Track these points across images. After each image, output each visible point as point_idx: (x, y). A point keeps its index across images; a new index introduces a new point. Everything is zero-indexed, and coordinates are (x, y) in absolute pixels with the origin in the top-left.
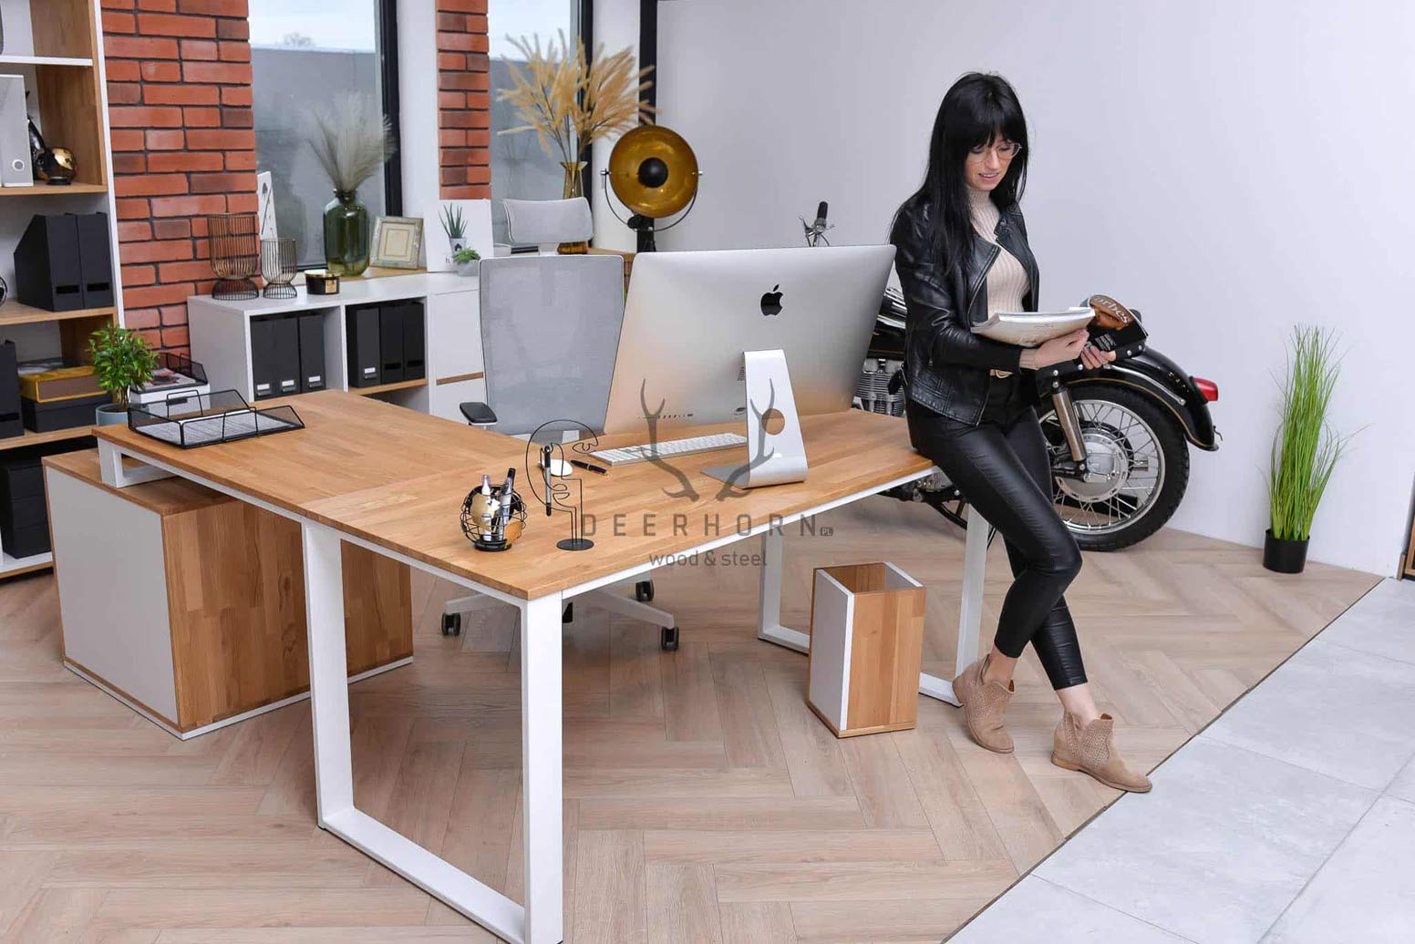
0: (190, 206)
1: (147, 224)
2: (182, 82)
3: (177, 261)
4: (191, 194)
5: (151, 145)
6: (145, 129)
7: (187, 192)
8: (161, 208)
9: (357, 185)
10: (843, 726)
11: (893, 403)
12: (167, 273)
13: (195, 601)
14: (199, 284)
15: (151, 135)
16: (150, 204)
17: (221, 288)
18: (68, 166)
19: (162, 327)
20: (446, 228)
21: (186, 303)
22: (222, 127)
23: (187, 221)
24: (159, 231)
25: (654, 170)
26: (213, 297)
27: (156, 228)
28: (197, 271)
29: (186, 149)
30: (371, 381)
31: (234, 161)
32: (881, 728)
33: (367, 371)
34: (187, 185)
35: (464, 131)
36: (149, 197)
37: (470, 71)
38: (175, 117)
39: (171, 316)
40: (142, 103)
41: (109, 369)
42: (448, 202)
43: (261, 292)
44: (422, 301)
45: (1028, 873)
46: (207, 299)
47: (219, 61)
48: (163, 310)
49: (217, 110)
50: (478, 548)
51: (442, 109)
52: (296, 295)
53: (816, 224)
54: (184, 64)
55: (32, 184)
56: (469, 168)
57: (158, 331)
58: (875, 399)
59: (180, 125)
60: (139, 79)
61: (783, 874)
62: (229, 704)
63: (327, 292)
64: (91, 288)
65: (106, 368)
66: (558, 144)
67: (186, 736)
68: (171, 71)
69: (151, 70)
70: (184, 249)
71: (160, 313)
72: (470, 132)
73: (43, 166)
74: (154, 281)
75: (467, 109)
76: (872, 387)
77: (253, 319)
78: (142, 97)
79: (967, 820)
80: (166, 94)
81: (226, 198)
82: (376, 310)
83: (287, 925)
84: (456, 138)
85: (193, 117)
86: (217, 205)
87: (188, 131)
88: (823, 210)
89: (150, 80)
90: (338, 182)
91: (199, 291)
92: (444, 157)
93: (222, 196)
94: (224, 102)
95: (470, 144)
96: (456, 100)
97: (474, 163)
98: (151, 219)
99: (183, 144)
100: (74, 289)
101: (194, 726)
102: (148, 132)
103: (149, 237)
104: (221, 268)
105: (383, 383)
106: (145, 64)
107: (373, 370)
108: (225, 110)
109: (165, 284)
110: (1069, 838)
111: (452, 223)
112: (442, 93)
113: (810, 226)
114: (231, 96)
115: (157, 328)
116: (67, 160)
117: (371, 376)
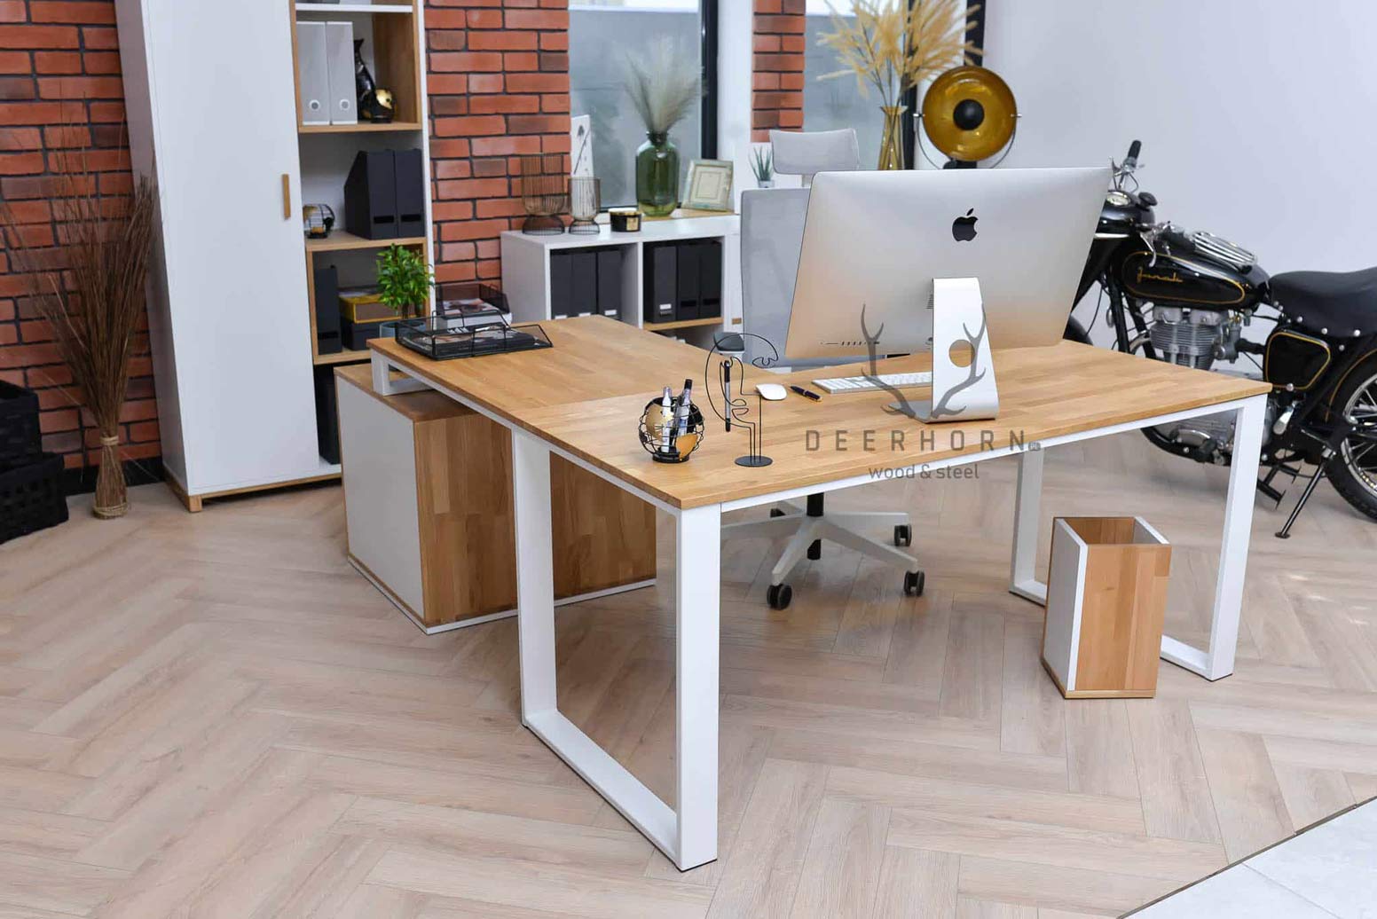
0: (508, 146)
1: (467, 163)
2: (504, 29)
3: (493, 198)
4: (508, 134)
5: (474, 89)
6: (468, 73)
7: (504, 132)
8: (481, 147)
9: (668, 127)
10: (1071, 686)
11: (1197, 358)
12: (484, 208)
13: (442, 505)
14: (513, 220)
15: (474, 79)
16: (470, 143)
17: (531, 224)
18: (388, 105)
19: (477, 259)
20: (754, 170)
21: (499, 238)
22: (540, 71)
23: (504, 160)
24: (478, 169)
25: (970, 111)
26: (524, 232)
27: (475, 167)
28: (509, 207)
29: (505, 92)
30: (666, 318)
31: (549, 103)
32: (1114, 693)
33: (663, 307)
34: (504, 126)
35: (777, 75)
36: (469, 137)
37: (787, 14)
38: (496, 61)
39: (486, 249)
40: (466, 49)
41: (388, 286)
42: (758, 145)
43: (567, 229)
44: (720, 241)
45: (1240, 862)
46: (517, 234)
47: (539, 8)
48: (478, 243)
49: (535, 55)
50: (655, 459)
51: (756, 53)
52: (599, 232)
53: (1126, 162)
54: (507, 12)
55: (356, 122)
56: (782, 112)
57: (473, 264)
58: (1177, 352)
59: (500, 69)
60: (464, 26)
61: (963, 826)
62: (472, 606)
63: (629, 228)
64: (405, 218)
65: (386, 285)
66: (877, 88)
67: (430, 631)
68: (494, 19)
69: (475, 17)
70: (500, 187)
71: (476, 246)
72: (783, 75)
73: (367, 106)
74: (470, 215)
75: (782, 52)
76: (1175, 339)
77: (553, 252)
78: (467, 44)
79: (1183, 796)
80: (489, 40)
81: (541, 138)
82: (674, 248)
83: (467, 808)
84: (770, 81)
85: (512, 62)
86: (532, 145)
87: (508, 75)
88: (1135, 149)
89: (474, 27)
90: (650, 126)
91: (513, 226)
92: (756, 101)
93: (537, 137)
94: (542, 47)
95: (783, 87)
96: (772, 43)
97: (787, 106)
98: (471, 158)
99: (502, 87)
100: (390, 219)
101: (438, 623)
102: (471, 76)
103: (468, 175)
104: (532, 205)
105: (678, 319)
106: (469, 12)
107: (668, 306)
108: (543, 54)
109: (482, 219)
110: (1300, 832)
111: (761, 166)
112: (757, 36)
113: (1118, 166)
114: (548, 42)
115: (472, 260)
116: (388, 100)
117: (666, 313)
